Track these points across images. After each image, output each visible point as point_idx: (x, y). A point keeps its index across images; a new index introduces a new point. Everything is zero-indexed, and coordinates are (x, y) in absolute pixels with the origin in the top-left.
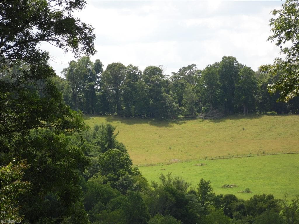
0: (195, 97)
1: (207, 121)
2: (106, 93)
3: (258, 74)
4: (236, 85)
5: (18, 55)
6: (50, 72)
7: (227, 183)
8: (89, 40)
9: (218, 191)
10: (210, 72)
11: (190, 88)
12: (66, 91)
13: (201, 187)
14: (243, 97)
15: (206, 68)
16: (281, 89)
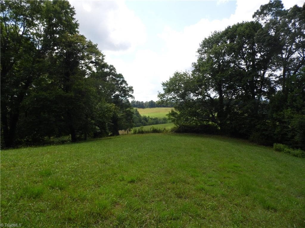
1: (149, 108)
2: (136, 105)
3: (155, 102)
4: (153, 104)
5: (125, 100)
6: (129, 102)
8: (134, 98)
9: (150, 117)
11: (147, 104)
12: (131, 104)
13: (148, 117)
15: (149, 102)
16: (158, 104)
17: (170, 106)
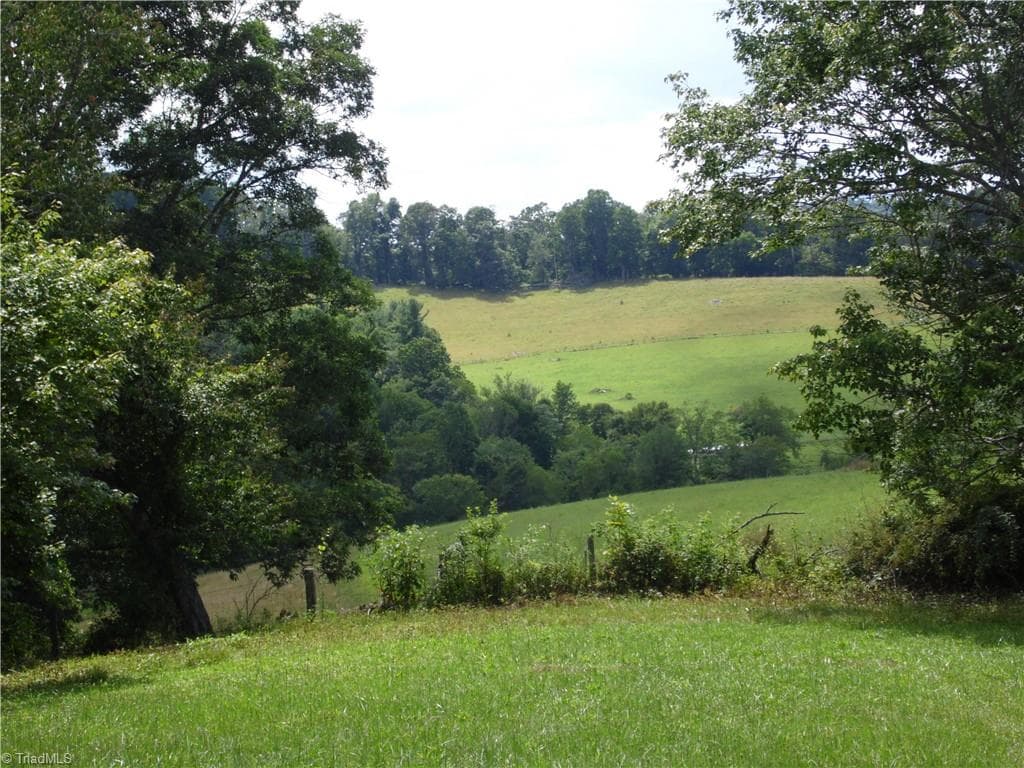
0: (547, 254)
1: (566, 291)
2: (406, 251)
3: (643, 217)
4: (610, 234)
5: (270, 192)
6: (318, 218)
7: (597, 386)
8: (379, 166)
9: (583, 399)
10: (569, 214)
11: (539, 239)
12: (345, 248)
13: (558, 393)
14: (621, 253)
15: (564, 208)
16: (678, 237)
17: (826, 260)
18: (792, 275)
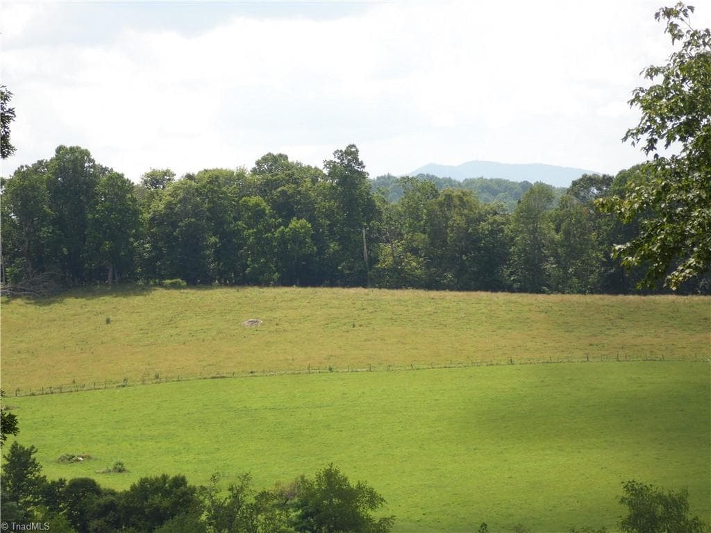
1: (19, 301)
3: (141, 191)
4: (90, 216)
7: (71, 451)
10: (27, 182)
13: (12, 462)
14: (107, 245)
15: (17, 173)
18: (364, 285)
